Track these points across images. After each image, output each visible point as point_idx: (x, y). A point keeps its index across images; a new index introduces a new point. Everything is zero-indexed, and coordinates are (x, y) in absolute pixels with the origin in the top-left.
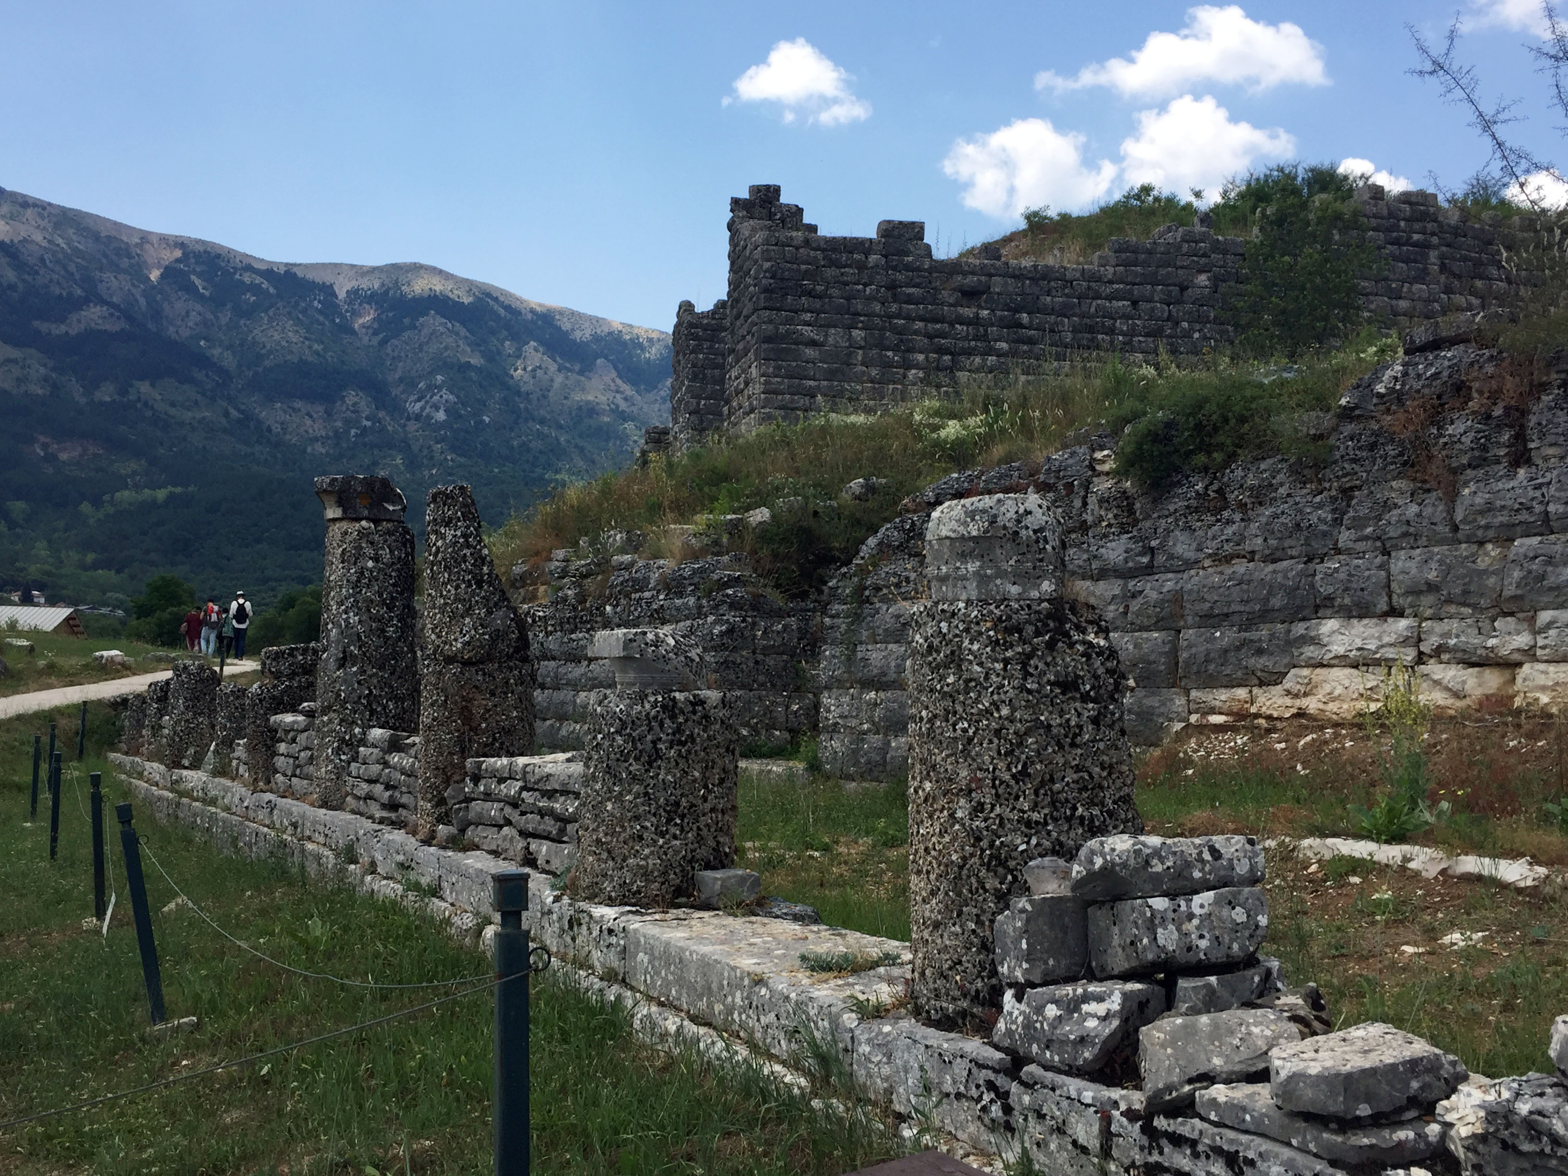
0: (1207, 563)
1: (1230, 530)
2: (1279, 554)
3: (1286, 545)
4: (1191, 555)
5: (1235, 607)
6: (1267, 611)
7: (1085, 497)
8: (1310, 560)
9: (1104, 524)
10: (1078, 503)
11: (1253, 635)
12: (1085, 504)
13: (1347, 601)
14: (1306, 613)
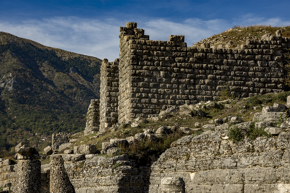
0: (250, 166)
1: (255, 158)
2: (267, 165)
3: (269, 163)
4: (246, 164)
5: (257, 179)
6: (265, 180)
7: (219, 146)
8: (275, 167)
9: (225, 153)
10: (218, 147)
11: (262, 187)
12: (220, 147)
13: (284, 179)
14: (274, 181)
